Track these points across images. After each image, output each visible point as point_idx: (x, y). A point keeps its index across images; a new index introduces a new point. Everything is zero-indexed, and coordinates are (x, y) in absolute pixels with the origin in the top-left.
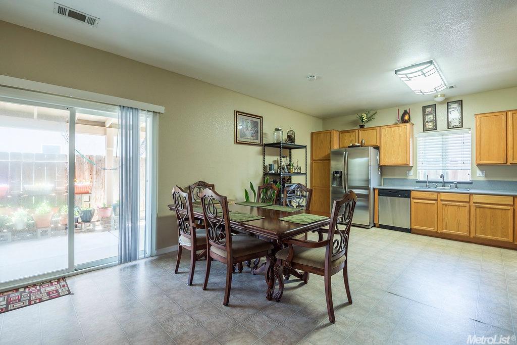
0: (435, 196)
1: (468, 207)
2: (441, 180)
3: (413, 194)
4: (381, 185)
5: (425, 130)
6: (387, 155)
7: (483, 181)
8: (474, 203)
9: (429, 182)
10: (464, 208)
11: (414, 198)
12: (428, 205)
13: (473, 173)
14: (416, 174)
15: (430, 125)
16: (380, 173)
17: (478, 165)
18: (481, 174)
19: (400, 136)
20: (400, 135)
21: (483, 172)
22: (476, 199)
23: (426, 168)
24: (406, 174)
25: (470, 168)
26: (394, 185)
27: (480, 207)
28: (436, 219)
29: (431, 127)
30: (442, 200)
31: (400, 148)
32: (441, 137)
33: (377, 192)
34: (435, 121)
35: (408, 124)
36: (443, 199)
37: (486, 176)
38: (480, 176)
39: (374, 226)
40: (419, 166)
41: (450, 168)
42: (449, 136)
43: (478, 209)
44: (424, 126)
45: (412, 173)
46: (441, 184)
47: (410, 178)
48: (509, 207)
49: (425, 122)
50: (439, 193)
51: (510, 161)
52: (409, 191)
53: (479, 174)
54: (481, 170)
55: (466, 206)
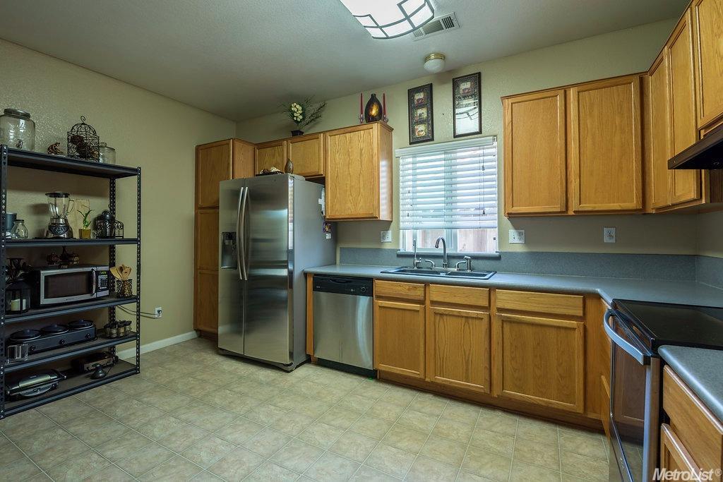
0: (419, 293)
1: (486, 320)
2: (440, 251)
3: (379, 287)
4: (334, 263)
5: (414, 141)
6: (338, 195)
7: (522, 253)
8: (500, 310)
9: (419, 256)
10: (477, 322)
11: (379, 297)
12: (408, 312)
13: (502, 237)
14: (396, 237)
15: (421, 130)
16: (328, 236)
17: (511, 216)
18: (517, 237)
19: (361, 154)
20: (361, 150)
21: (520, 234)
22: (503, 299)
23: (418, 225)
24: (379, 239)
25: (495, 223)
26: (356, 263)
27: (510, 321)
28: (422, 350)
29: (423, 134)
30: (433, 303)
31: (361, 178)
32: (443, 156)
33: (310, 281)
34: (430, 121)
35: (376, 127)
36: (435, 299)
37: (527, 242)
38: (515, 243)
39: (309, 360)
40: (405, 221)
41: (459, 224)
42: (459, 154)
43: (507, 327)
44: (412, 131)
45: (389, 236)
46: (441, 261)
47: (387, 246)
48: (574, 323)
49: (413, 122)
50: (427, 284)
51: (574, 206)
52: (370, 280)
53: (513, 236)
54: (516, 228)
55: (482, 318)
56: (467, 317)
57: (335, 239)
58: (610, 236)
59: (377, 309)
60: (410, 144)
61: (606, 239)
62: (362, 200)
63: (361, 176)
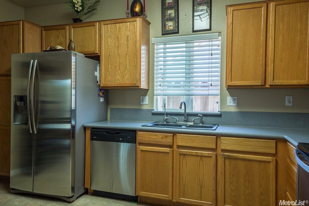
0: (169, 140)
1: (214, 157)
2: (182, 111)
3: (140, 136)
4: (106, 119)
5: (165, 33)
6: (110, 70)
7: (235, 112)
8: (223, 151)
9: (167, 114)
10: (208, 159)
11: (141, 144)
12: (161, 154)
13: (223, 102)
14: (152, 101)
15: (170, 25)
16: (102, 100)
17: (230, 88)
18: (232, 101)
19: (127, 40)
20: (128, 37)
21: (234, 100)
22: (225, 144)
23: (165, 92)
24: (140, 102)
25: (218, 92)
26: (123, 120)
27: (230, 158)
28: (171, 180)
29: (171, 28)
30: (179, 147)
31: (127, 58)
32: (184, 45)
33: (88, 133)
34: (176, 19)
35: (139, 20)
36: (180, 144)
37: (238, 105)
38: (231, 105)
39: (86, 192)
40: (158, 90)
41: (194, 92)
42: (195, 44)
43: (227, 162)
44: (164, 26)
45: (147, 100)
46: (183, 118)
47: (145, 107)
48: (269, 158)
49: (164, 19)
50: (174, 133)
51: (270, 82)
52: (134, 132)
53: (230, 101)
54: (232, 95)
55: (212, 157)
56: (201, 156)
57: (107, 102)
58: (289, 102)
59: (139, 152)
60: (163, 34)
61: (287, 104)
62: (128, 73)
63: (127, 56)
